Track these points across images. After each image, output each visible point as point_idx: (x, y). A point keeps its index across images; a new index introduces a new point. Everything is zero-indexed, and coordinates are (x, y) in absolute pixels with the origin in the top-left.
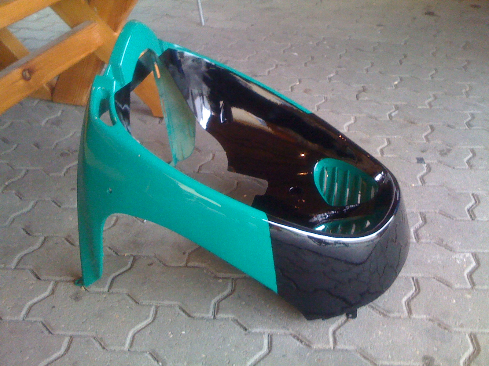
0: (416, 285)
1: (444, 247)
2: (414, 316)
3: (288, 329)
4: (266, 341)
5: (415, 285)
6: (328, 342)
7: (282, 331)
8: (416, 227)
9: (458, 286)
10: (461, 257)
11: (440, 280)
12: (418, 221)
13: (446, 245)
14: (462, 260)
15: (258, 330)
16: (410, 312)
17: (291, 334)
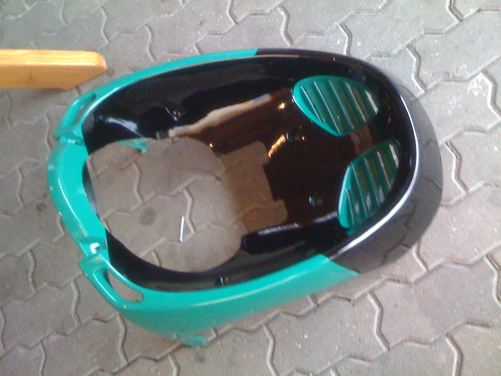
0: (454, 151)
1: (453, 81)
2: (471, 189)
3: (381, 278)
4: (372, 301)
5: (452, 151)
6: (420, 269)
7: (378, 282)
8: (415, 72)
9: (490, 126)
10: (476, 85)
11: (471, 129)
12: (411, 60)
13: (454, 77)
14: (478, 89)
15: (358, 294)
16: (465, 187)
17: (386, 280)
